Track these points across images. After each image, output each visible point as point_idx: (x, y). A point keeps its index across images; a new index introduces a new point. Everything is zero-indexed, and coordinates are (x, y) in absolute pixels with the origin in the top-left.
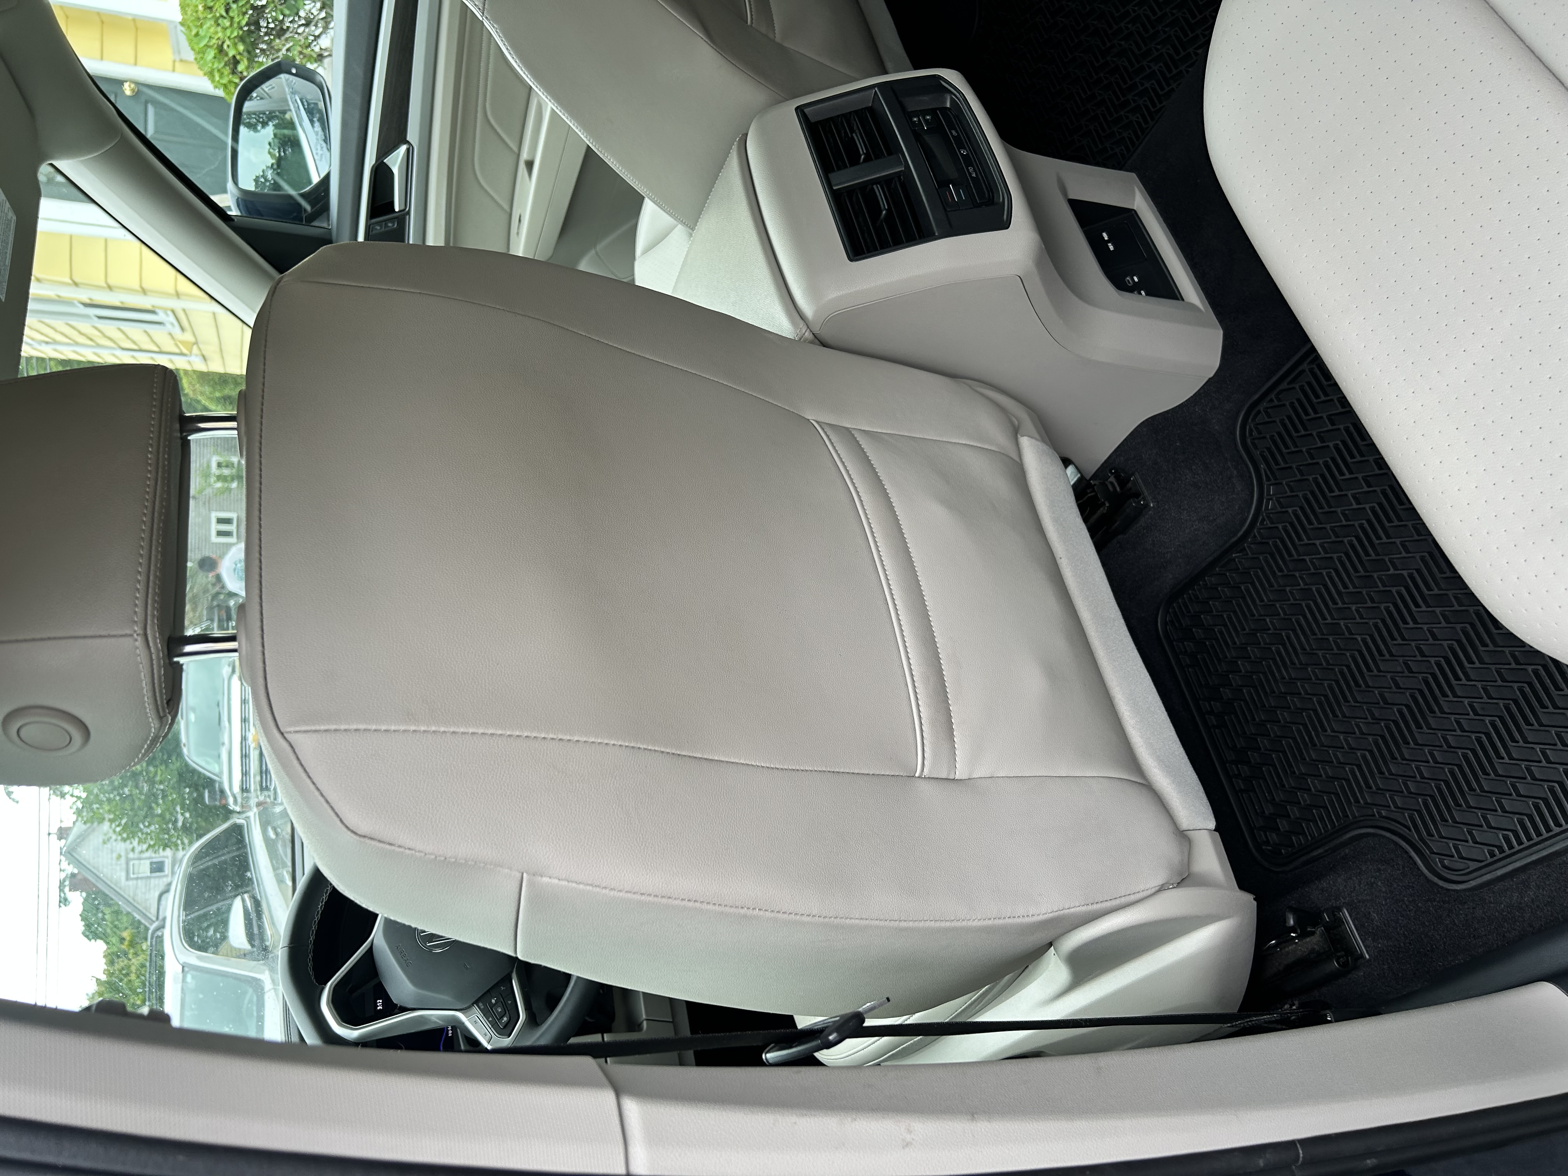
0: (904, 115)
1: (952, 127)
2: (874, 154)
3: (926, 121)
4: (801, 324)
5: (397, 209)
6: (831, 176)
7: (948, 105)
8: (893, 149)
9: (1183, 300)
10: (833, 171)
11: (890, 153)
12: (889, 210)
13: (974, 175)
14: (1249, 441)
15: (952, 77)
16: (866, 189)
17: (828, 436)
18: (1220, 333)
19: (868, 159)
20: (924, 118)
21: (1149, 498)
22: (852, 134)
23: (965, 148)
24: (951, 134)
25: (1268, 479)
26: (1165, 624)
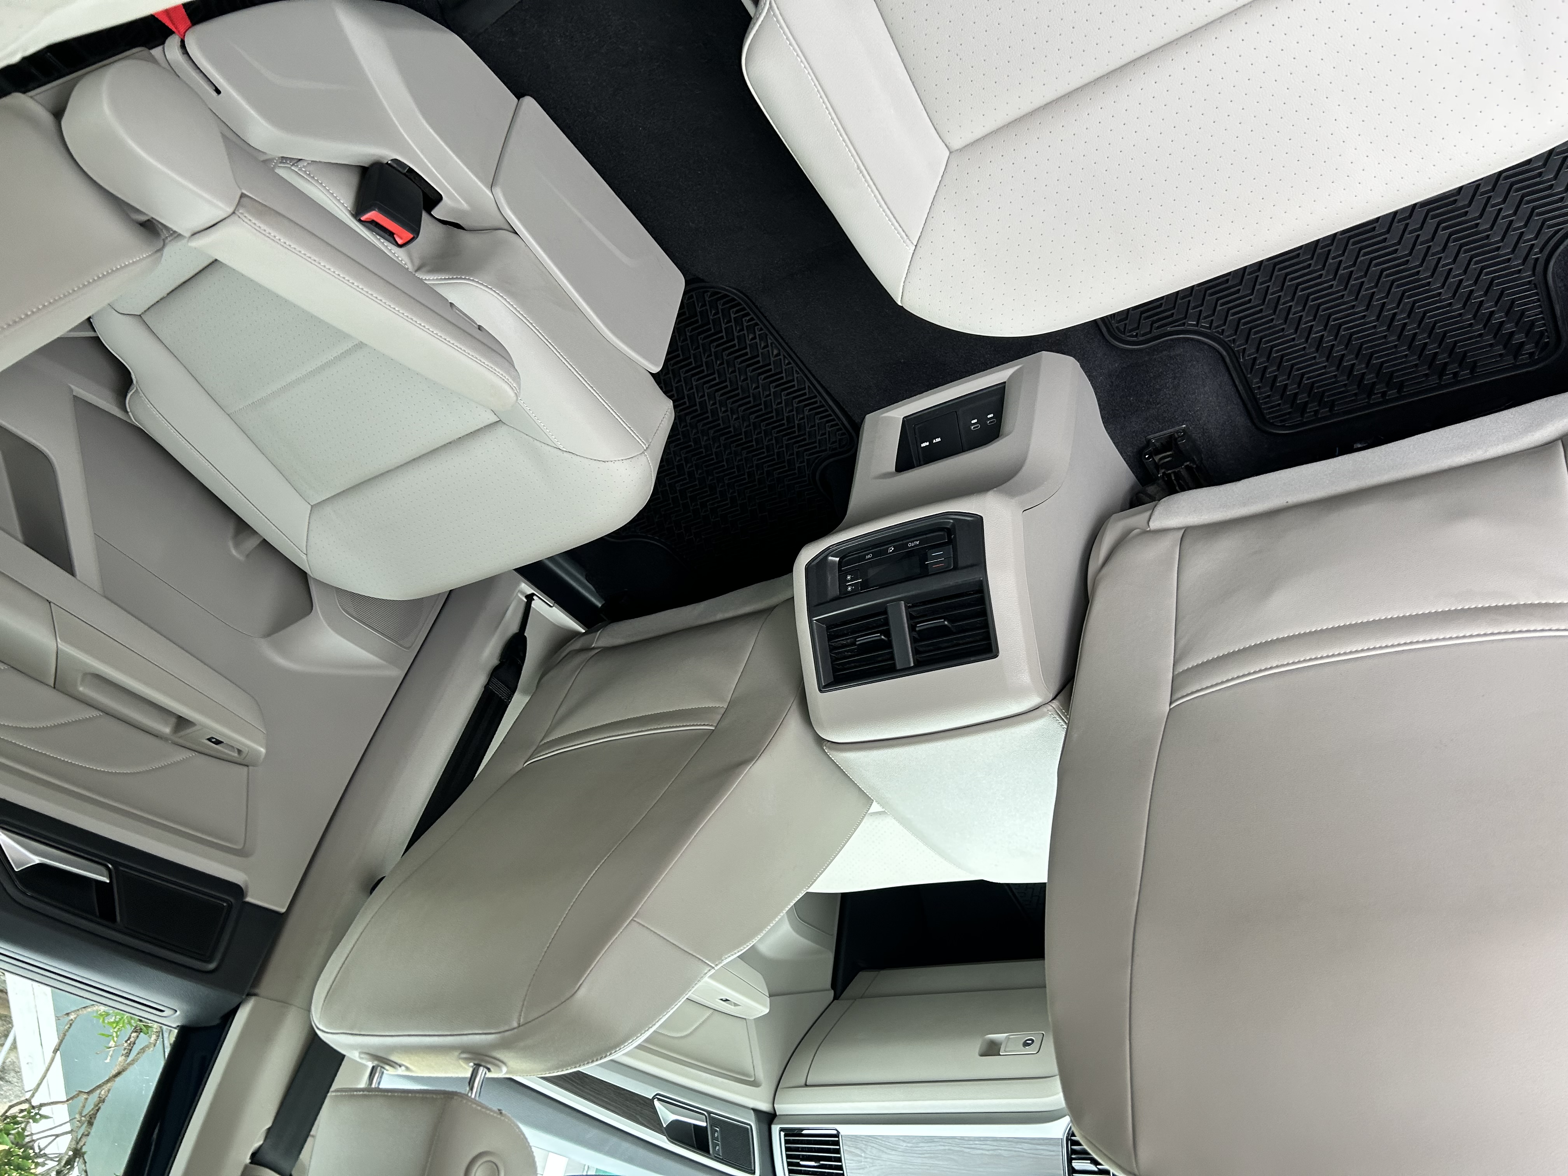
0: (843, 596)
1: (863, 558)
2: (884, 627)
3: (852, 580)
4: (1044, 709)
5: (704, 1124)
6: (898, 667)
7: (838, 559)
8: (882, 611)
9: (1005, 382)
10: (894, 664)
11: (885, 612)
12: (945, 618)
13: (918, 543)
14: (1141, 339)
15: (808, 554)
16: (918, 638)
17: (1192, 693)
18: (1044, 353)
19: (887, 633)
20: (849, 581)
21: (1177, 428)
22: (856, 645)
23: (888, 548)
24: (869, 559)
25: (1184, 324)
26: (1284, 427)
